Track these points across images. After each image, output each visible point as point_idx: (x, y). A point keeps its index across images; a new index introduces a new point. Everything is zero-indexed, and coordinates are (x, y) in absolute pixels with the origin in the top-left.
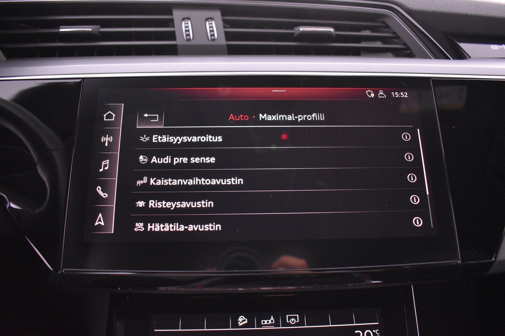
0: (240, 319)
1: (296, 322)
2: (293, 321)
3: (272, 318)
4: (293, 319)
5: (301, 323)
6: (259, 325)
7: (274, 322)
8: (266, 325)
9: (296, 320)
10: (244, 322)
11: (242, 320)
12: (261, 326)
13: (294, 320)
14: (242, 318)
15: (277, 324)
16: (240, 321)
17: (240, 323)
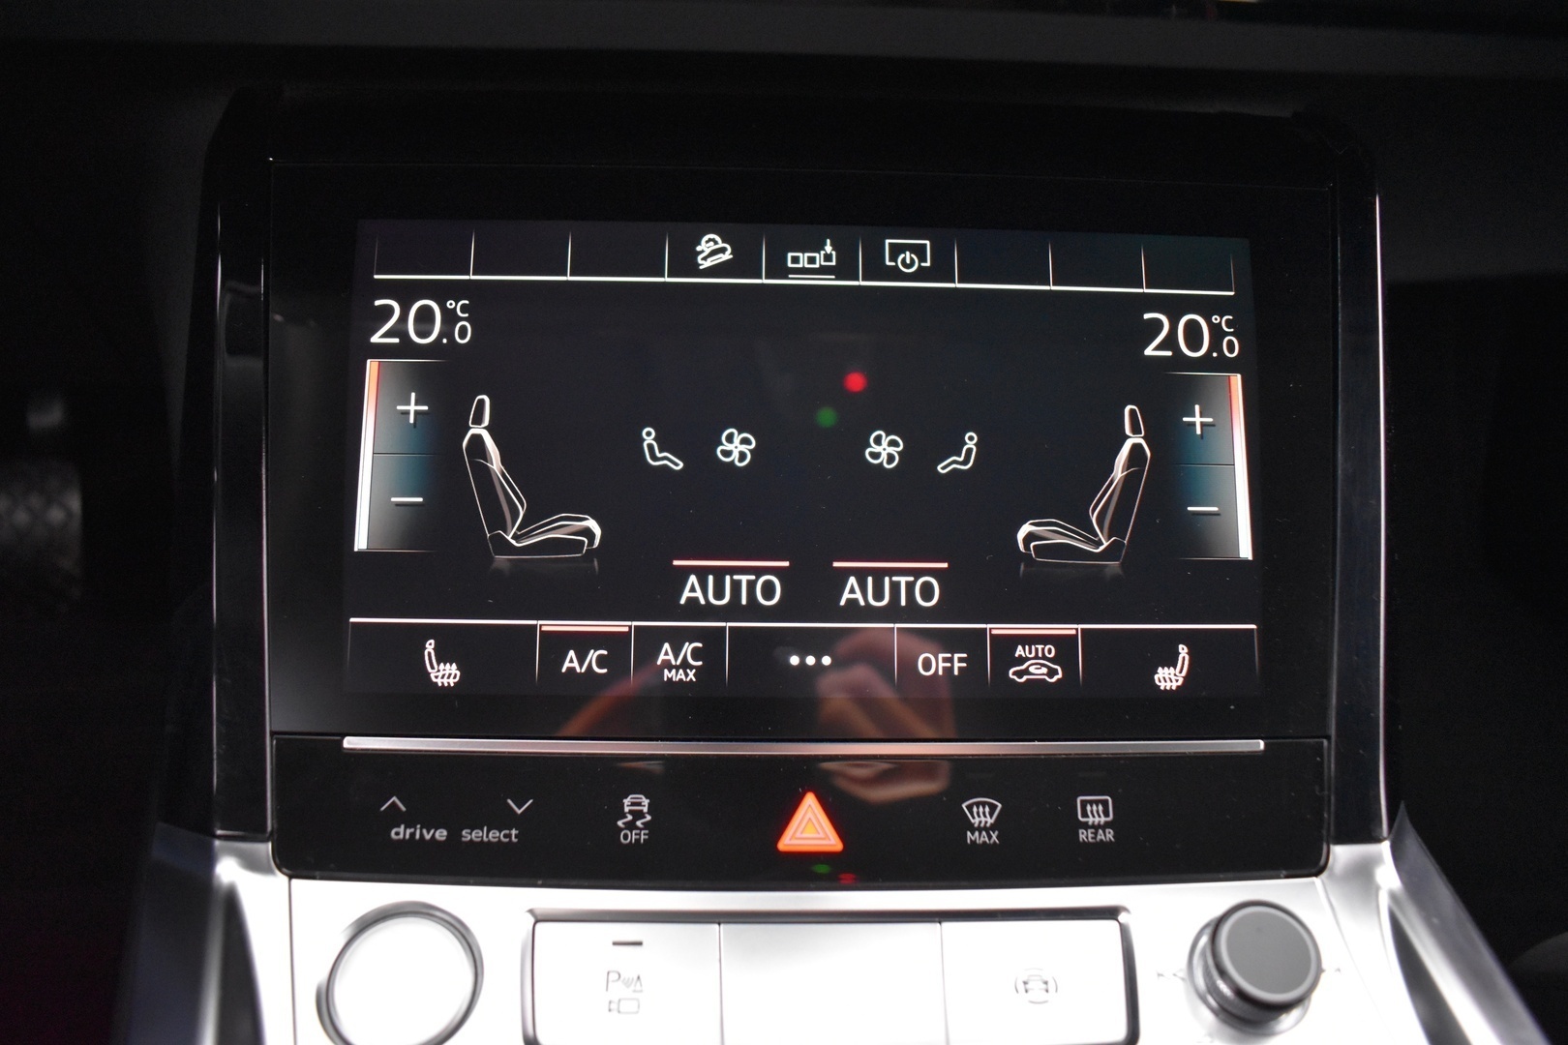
0: (705, 246)
1: (920, 266)
2: (908, 261)
3: (828, 248)
4: (908, 253)
5: (940, 271)
6: (778, 269)
7: (834, 263)
8: (804, 271)
9: (922, 259)
10: (721, 255)
11: (712, 250)
12: (785, 272)
13: (912, 260)
14: (712, 243)
15: (844, 269)
16: (703, 251)
17: (705, 259)
